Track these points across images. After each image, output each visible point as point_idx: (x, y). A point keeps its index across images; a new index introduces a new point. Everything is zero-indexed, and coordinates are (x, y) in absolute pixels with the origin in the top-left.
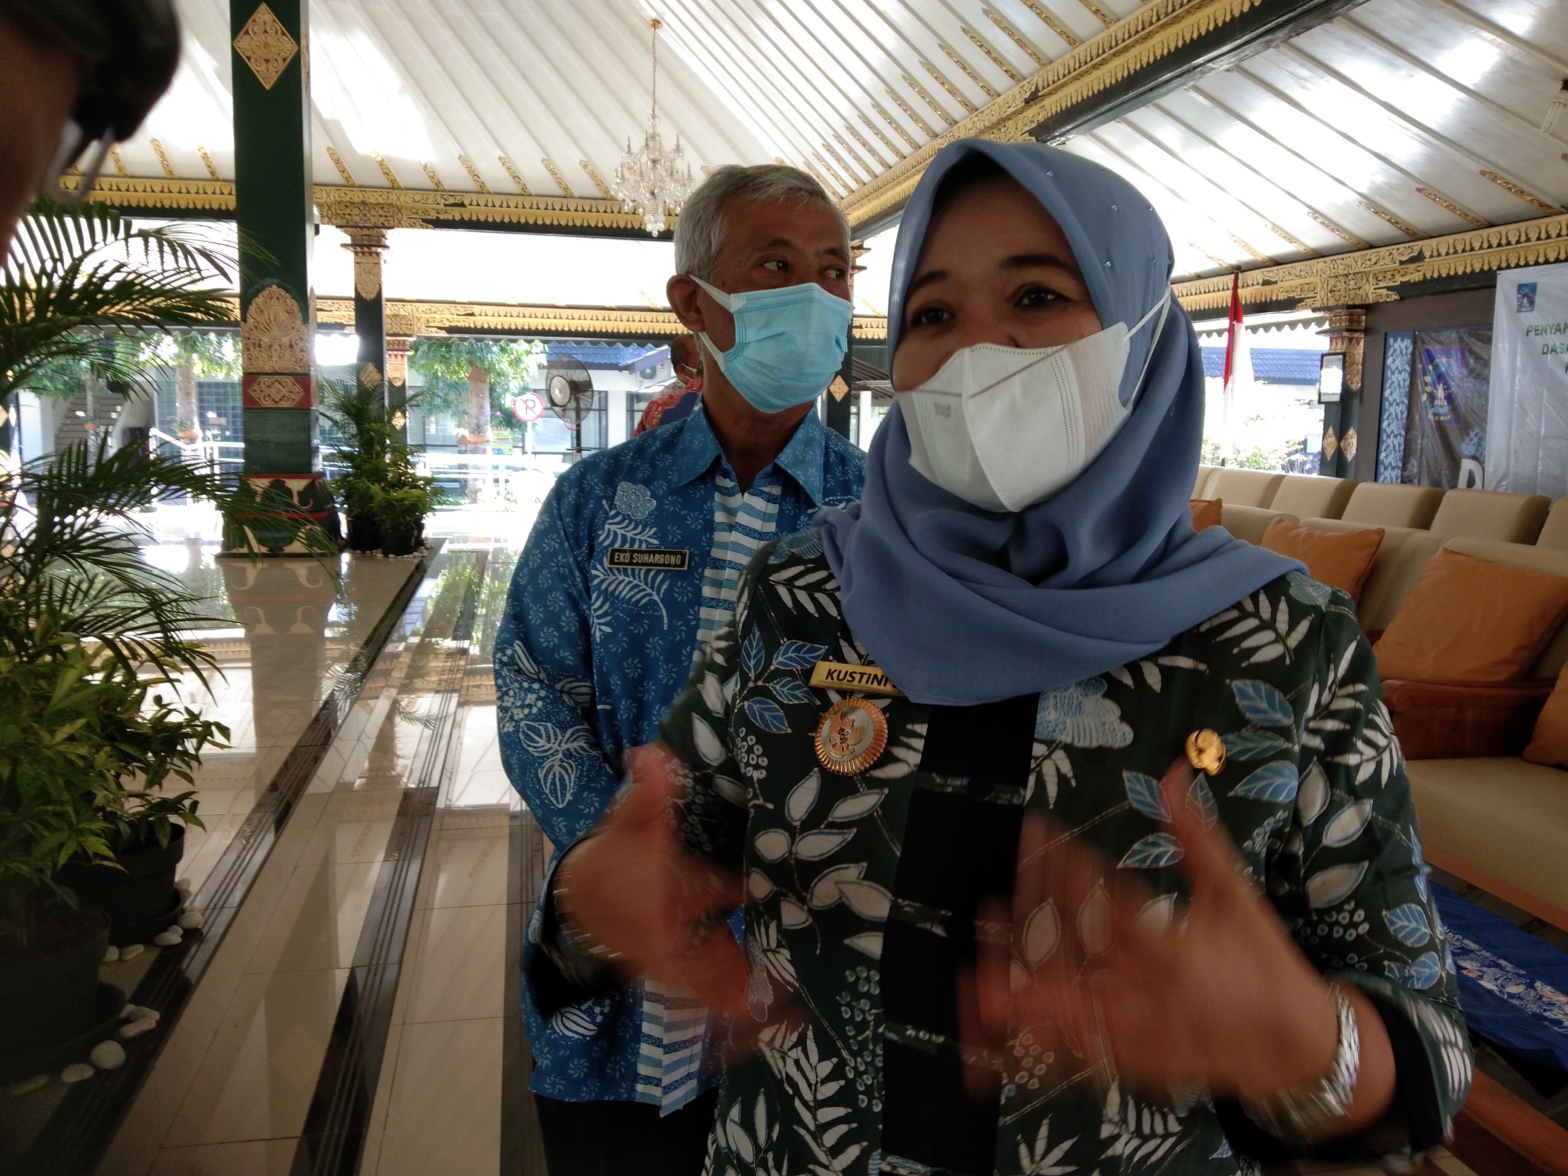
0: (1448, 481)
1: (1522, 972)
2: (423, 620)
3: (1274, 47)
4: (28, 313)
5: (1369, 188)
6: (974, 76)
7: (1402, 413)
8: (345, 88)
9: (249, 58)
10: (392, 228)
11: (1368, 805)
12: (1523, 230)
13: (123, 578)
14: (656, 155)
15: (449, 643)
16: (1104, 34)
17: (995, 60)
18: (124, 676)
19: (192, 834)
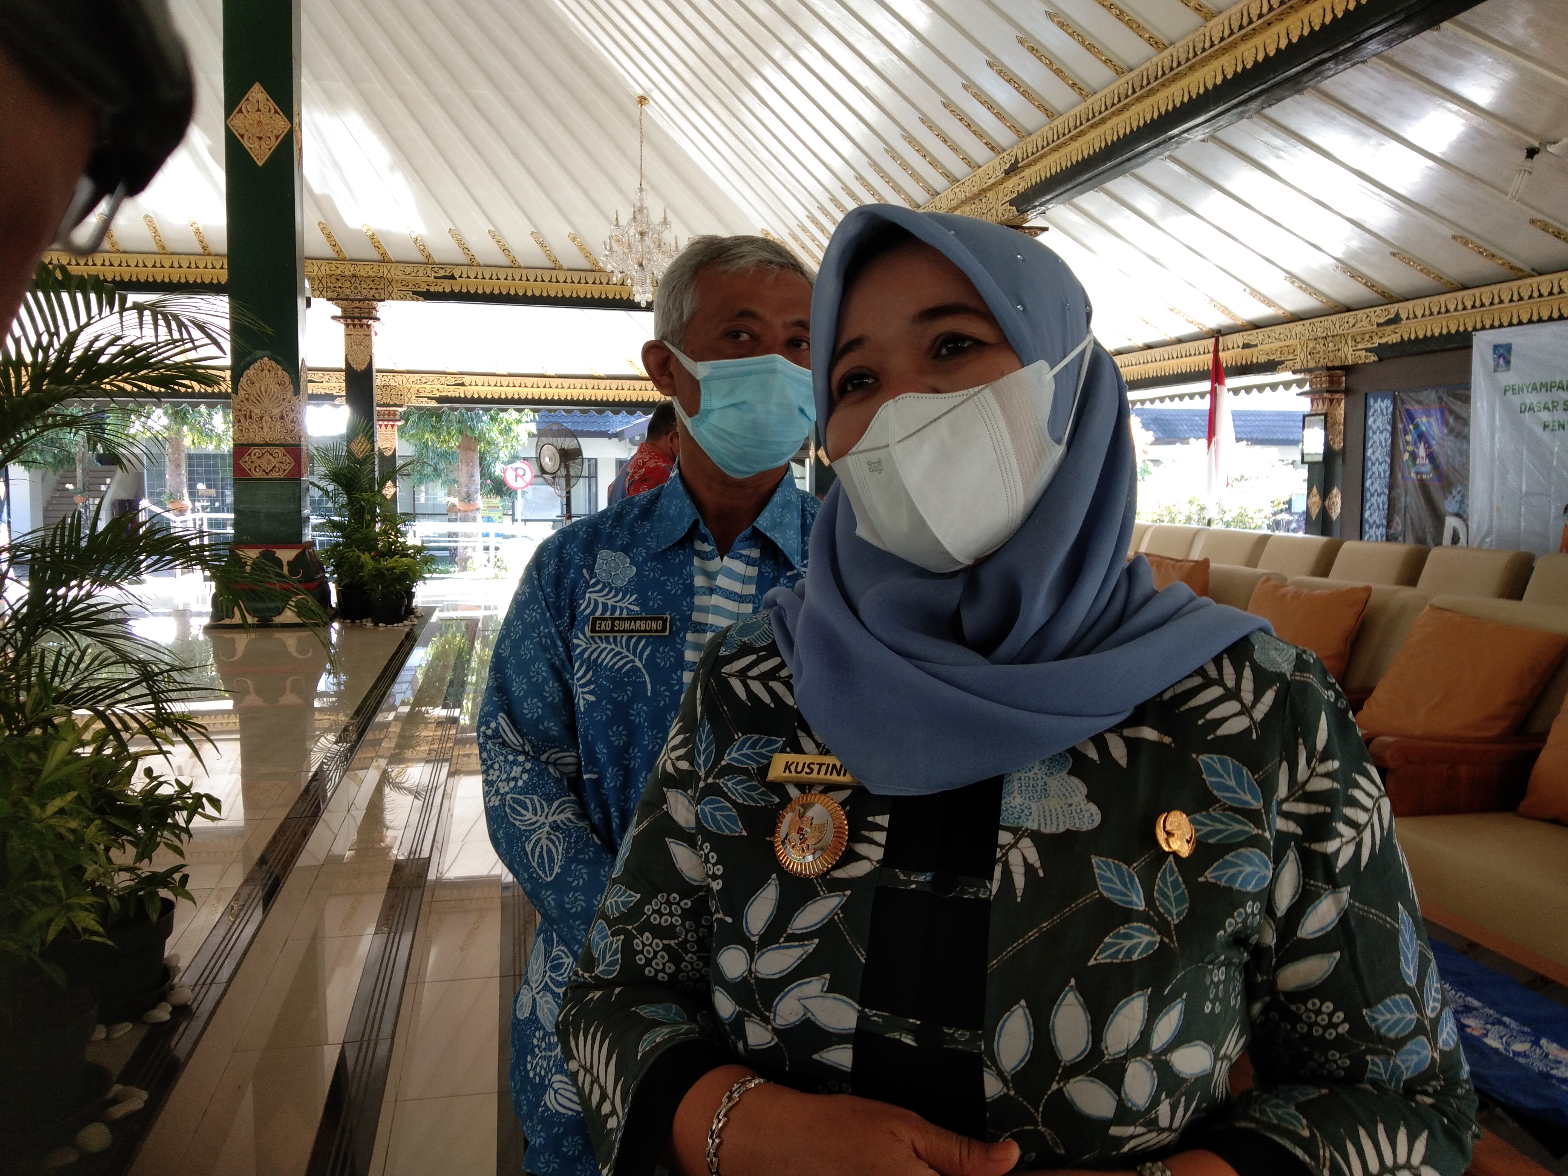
0: (1433, 539)
1: (1526, 1029)
2: (413, 691)
3: (1248, 118)
4: (25, 386)
5: (1344, 253)
6: (955, 148)
7: (1385, 472)
8: (336, 165)
9: (242, 136)
10: (383, 300)
11: (1345, 893)
12: (1496, 293)
13: (115, 649)
14: (644, 227)
15: (439, 712)
16: (1082, 107)
17: (975, 132)
18: (114, 748)
19: (182, 907)
